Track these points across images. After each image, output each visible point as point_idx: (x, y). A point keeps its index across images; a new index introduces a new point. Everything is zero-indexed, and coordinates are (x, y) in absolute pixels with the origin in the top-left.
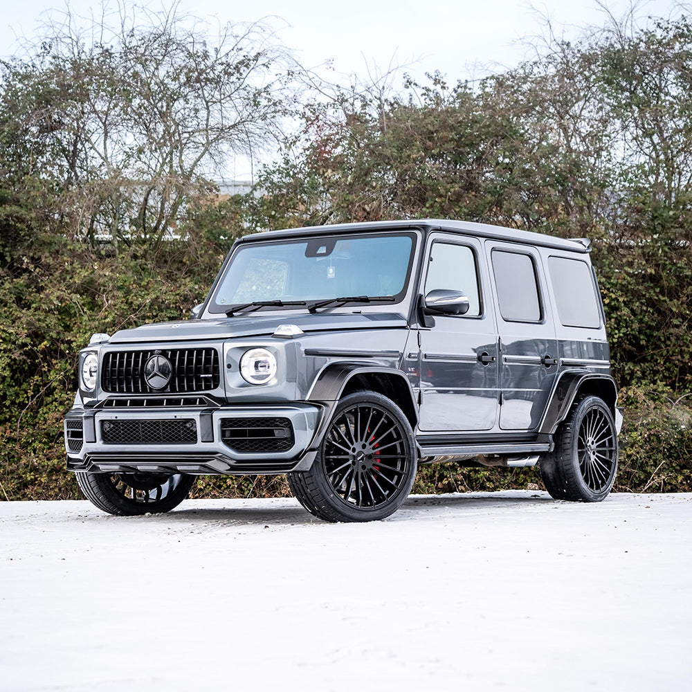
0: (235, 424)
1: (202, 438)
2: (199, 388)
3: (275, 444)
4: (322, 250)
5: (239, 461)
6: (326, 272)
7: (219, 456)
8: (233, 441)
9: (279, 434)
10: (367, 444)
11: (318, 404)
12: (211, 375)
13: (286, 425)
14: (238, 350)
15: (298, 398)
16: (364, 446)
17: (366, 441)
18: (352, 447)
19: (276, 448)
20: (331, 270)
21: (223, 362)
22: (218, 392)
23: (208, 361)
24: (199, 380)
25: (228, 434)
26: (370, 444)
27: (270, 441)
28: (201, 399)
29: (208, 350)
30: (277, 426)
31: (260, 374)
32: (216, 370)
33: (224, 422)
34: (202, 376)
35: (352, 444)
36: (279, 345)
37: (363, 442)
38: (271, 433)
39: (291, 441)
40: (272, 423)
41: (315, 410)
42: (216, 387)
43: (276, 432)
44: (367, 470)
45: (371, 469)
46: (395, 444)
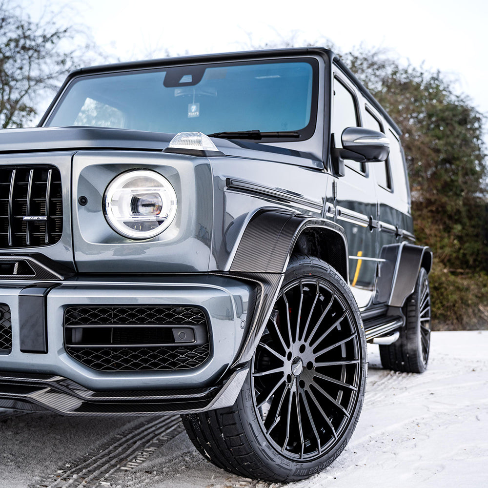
0: (95, 316)
1: (22, 342)
2: (19, 242)
3: (174, 356)
4: (187, 79)
5: (99, 391)
6: (186, 110)
7: (58, 382)
8: (87, 352)
9: (182, 336)
10: (307, 344)
11: (252, 281)
12: (45, 218)
13: (197, 321)
14: (102, 167)
15: (213, 267)
16: (302, 349)
17: (305, 341)
18: (287, 351)
19: (174, 364)
20: (194, 108)
21: (70, 189)
22: (58, 252)
23: (39, 190)
24: (18, 226)
25: (77, 336)
26: (311, 345)
27: (163, 351)
28: (22, 264)
29: (41, 170)
30: (179, 321)
31: (140, 218)
32: (56, 207)
33: (71, 312)
34: (26, 218)
35: (288, 346)
37: (302, 342)
38: (168, 335)
39: (206, 351)
40: (169, 316)
41: (244, 293)
42: (53, 241)
43: (177, 334)
44: (307, 388)
45: (311, 387)
46: (342, 343)
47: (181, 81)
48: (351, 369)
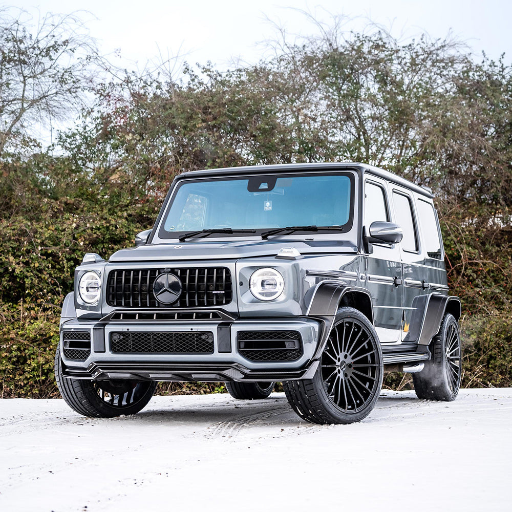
0: (251, 336)
1: (219, 348)
2: (210, 303)
3: (286, 354)
4: (264, 186)
5: (253, 370)
7: (237, 366)
8: (248, 352)
9: (289, 345)
10: (348, 354)
11: (319, 320)
12: (224, 292)
13: (296, 338)
14: (249, 269)
15: (301, 313)
16: (346, 357)
17: (347, 352)
18: (338, 357)
19: (286, 358)
20: (268, 204)
21: (235, 279)
22: (231, 307)
23: (219, 278)
24: (210, 296)
25: (242, 345)
26: (350, 355)
27: (281, 352)
28: (213, 313)
29: (220, 269)
30: (288, 338)
31: (265, 291)
32: (228, 287)
33: (241, 334)
34: (214, 292)
35: (338, 354)
36: (287, 265)
37: (346, 353)
38: (282, 344)
39: (300, 352)
40: (284, 336)
41: (315, 326)
42: (228, 302)
43: (287, 344)
44: (349, 377)
45: (351, 377)
46: (368, 354)
47: (260, 188)
48: (374, 369)
